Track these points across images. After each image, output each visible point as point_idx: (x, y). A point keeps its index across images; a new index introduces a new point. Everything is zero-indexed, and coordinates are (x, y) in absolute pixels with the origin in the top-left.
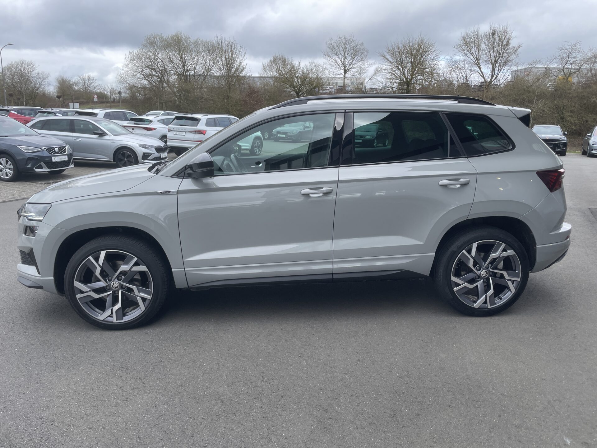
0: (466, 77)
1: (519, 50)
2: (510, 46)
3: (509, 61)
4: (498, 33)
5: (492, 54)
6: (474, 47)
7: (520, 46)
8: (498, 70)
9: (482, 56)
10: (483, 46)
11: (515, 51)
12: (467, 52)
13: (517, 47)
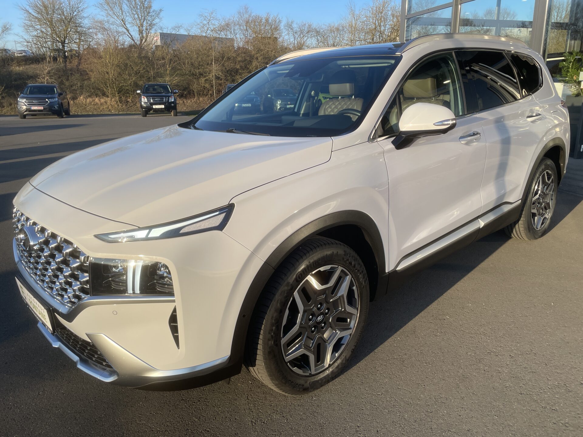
0: (115, 39)
1: (162, 14)
2: (152, 10)
3: (154, 25)
6: (116, 8)
7: (161, 10)
8: (145, 33)
9: (126, 18)
10: (125, 7)
11: (158, 14)
12: (110, 12)
13: (159, 11)
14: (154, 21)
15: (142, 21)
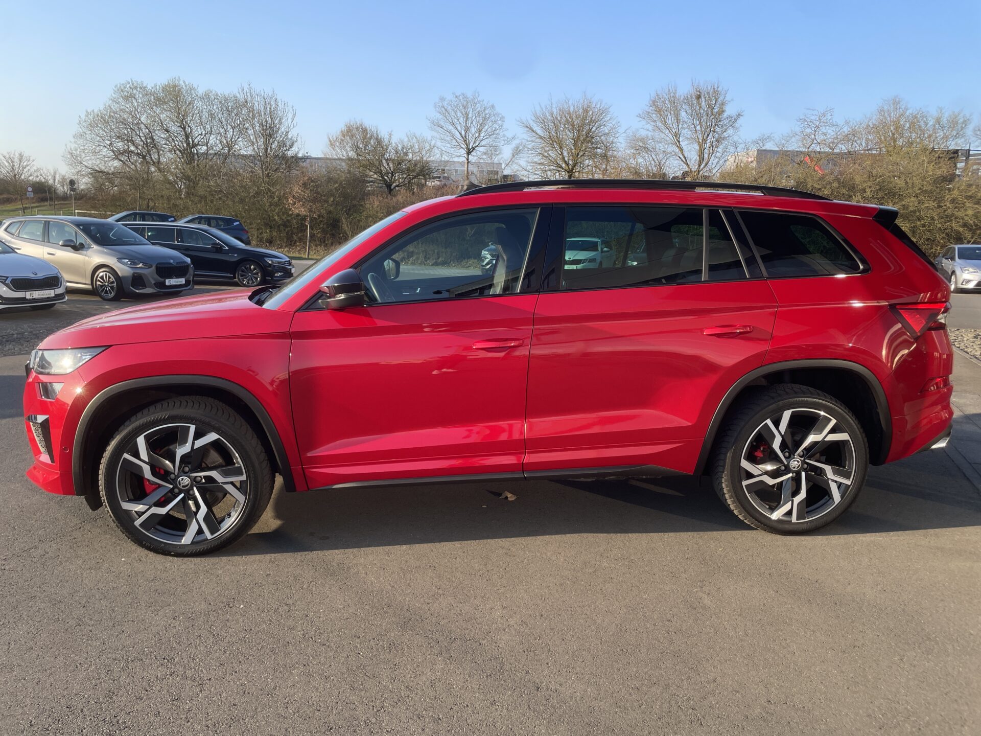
0: (660, 163)
1: (739, 122)
2: (725, 115)
4: (705, 95)
5: (698, 128)
7: (739, 114)
8: (708, 152)
9: (682, 132)
10: (683, 114)
11: (733, 121)
12: (660, 125)
13: (736, 117)
14: (725, 134)
15: (706, 134)
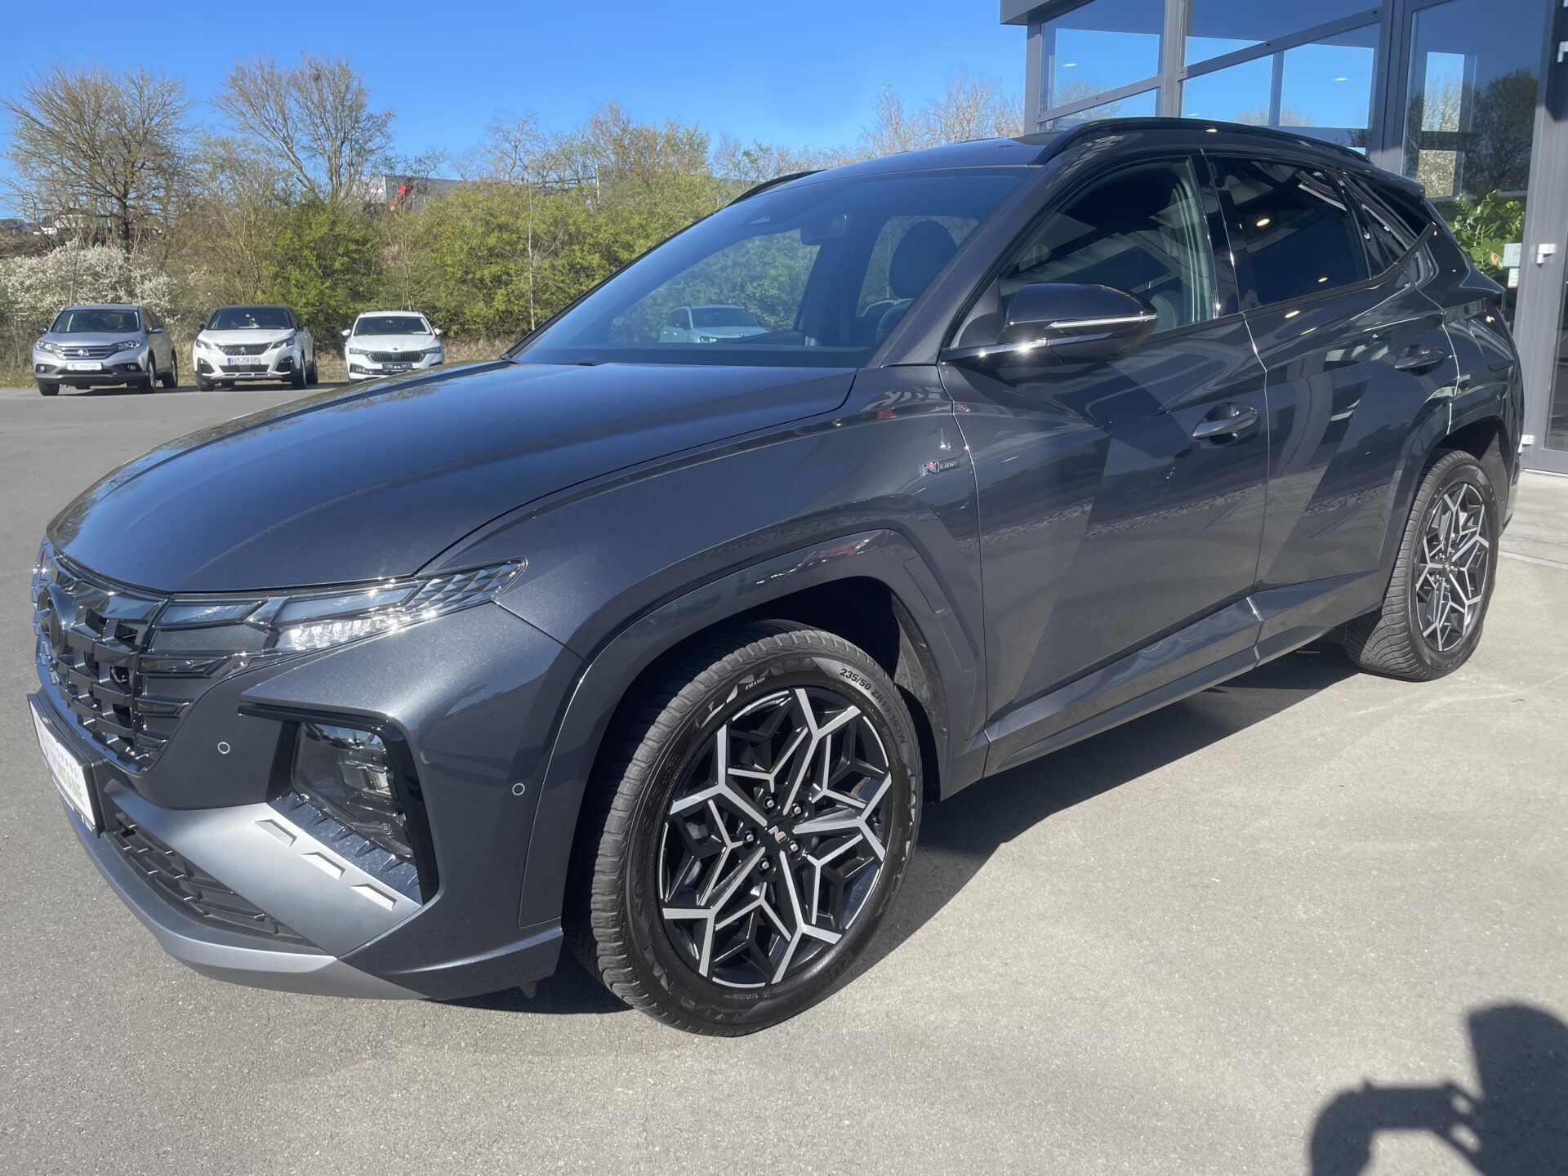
1: (392, 126)
2: (364, 115)
3: (372, 151)
4: (327, 75)
6: (269, 108)
7: (389, 114)
8: (346, 174)
10: (292, 106)
11: (380, 124)
12: (253, 121)
13: (384, 118)
14: (369, 144)
15: (339, 143)
